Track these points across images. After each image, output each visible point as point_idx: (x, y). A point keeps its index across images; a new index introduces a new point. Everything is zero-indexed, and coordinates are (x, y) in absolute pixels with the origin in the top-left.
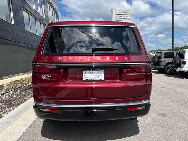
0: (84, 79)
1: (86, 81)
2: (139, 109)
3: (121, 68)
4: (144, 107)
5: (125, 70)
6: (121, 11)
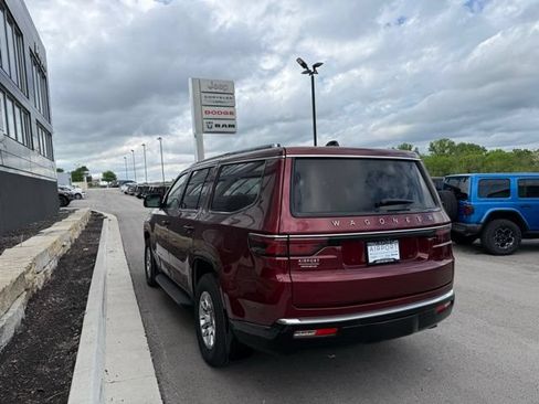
0: (371, 260)
1: (375, 264)
5: (430, 240)
6: (213, 84)
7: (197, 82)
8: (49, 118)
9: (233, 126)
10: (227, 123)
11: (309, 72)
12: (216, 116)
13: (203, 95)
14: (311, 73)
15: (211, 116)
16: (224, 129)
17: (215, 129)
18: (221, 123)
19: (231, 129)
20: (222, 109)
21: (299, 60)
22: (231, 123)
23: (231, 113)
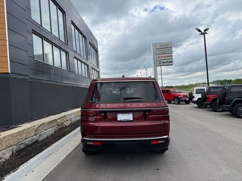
0: (118, 120)
1: (120, 121)
2: (160, 142)
3: (145, 112)
4: (164, 141)
5: (147, 113)
6: (162, 45)
7: (155, 45)
8: (98, 66)
9: (172, 62)
10: (168, 61)
11: (202, 33)
12: (163, 58)
13: (158, 50)
14: (204, 34)
15: (160, 59)
16: (167, 64)
17: (162, 64)
18: (165, 61)
19: (171, 63)
20: (166, 55)
21: (197, 29)
22: (170, 60)
23: (170, 56)
